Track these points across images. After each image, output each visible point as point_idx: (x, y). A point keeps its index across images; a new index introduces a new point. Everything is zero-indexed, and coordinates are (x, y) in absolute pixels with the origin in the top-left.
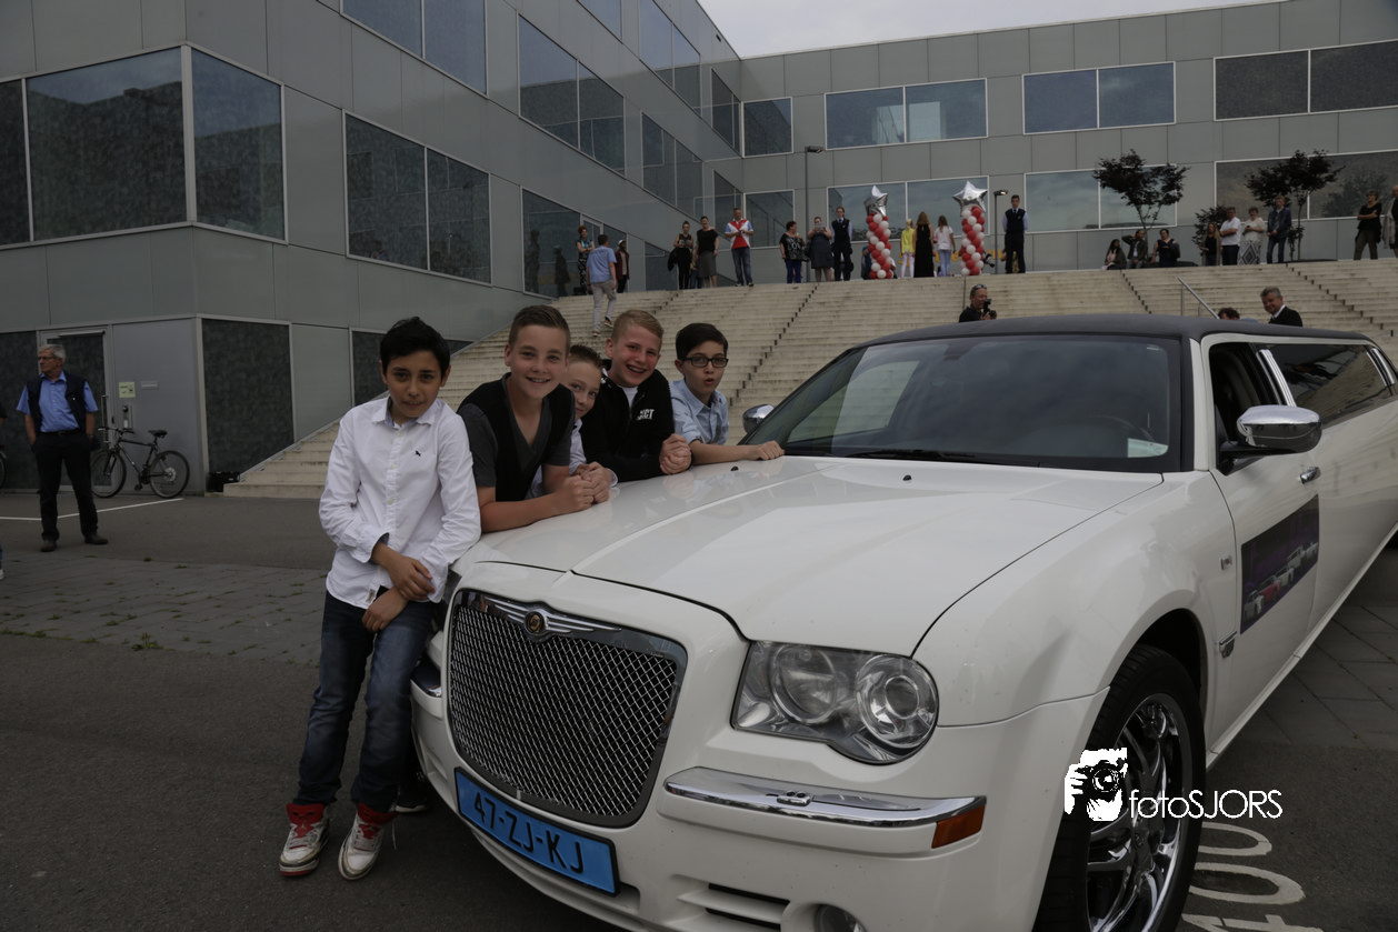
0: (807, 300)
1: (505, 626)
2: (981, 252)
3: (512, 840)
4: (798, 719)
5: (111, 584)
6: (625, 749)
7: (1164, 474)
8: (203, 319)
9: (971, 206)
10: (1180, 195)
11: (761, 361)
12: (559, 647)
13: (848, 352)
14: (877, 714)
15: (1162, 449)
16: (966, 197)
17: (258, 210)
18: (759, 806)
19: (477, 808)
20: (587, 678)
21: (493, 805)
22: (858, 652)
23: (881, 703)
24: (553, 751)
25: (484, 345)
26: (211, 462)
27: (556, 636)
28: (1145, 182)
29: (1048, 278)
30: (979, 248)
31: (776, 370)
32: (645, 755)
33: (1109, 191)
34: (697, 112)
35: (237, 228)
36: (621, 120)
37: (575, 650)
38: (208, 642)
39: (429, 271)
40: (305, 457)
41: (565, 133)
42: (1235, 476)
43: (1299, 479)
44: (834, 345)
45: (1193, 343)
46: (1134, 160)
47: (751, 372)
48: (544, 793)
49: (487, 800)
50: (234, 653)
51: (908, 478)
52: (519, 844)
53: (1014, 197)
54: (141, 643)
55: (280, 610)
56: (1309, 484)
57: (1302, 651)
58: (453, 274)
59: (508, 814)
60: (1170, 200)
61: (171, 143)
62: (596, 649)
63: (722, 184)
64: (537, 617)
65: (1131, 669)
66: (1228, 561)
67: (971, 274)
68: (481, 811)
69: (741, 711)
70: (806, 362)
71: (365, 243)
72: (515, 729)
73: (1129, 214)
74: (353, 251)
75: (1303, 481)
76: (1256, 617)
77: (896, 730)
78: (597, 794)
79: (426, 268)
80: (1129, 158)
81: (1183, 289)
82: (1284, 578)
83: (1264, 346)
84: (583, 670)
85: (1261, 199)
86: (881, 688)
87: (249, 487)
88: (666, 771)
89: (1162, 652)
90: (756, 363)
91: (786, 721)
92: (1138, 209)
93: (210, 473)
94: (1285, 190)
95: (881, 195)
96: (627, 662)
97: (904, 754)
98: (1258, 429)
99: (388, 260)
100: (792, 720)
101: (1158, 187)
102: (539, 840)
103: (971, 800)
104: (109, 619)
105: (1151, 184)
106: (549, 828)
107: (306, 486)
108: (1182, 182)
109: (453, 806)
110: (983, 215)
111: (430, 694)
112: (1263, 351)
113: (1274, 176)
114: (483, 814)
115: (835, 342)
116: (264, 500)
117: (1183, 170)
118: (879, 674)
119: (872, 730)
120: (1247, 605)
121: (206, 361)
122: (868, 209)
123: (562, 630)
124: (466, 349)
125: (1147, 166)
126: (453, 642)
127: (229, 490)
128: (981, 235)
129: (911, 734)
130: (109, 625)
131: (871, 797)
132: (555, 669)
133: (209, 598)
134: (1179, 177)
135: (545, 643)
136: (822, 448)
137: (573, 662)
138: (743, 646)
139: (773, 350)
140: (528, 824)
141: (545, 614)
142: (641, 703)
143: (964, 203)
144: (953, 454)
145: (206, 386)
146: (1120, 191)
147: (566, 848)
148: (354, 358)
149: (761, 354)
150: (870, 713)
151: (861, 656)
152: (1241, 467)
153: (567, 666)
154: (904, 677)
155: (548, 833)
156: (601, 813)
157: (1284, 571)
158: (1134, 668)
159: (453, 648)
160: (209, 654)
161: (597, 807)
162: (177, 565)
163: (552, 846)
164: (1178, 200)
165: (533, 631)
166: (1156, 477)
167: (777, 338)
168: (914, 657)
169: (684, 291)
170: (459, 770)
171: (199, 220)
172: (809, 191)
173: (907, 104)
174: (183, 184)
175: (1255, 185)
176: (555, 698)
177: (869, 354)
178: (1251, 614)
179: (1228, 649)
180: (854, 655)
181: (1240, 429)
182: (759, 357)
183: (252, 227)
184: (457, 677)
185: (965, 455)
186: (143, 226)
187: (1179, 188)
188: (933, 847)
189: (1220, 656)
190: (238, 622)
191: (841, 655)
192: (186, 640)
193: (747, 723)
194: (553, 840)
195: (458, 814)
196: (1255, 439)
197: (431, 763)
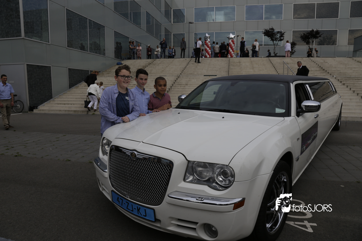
0: (189, 63)
1: (125, 155)
2: (234, 52)
3: (127, 208)
4: (200, 179)
5: (5, 138)
6: (157, 187)
7: (285, 118)
8: (27, 65)
9: (231, 39)
10: (284, 39)
11: (177, 79)
12: (140, 161)
13: (205, 82)
14: (219, 178)
15: (283, 111)
16: (230, 37)
17: (42, 34)
19: (117, 200)
20: (147, 169)
21: (122, 200)
23: (220, 176)
24: (138, 187)
25: (104, 72)
26: (30, 103)
27: (139, 158)
28: (275, 35)
29: (250, 59)
30: (233, 51)
31: (181, 81)
32: (163, 188)
33: (266, 37)
34: (160, 11)
35: (36, 39)
36: (140, 12)
37: (144, 162)
38: (35, 154)
39: (89, 52)
40: (56, 102)
41: (125, 16)
42: (300, 117)
43: (314, 117)
44: (196, 75)
45: (291, 84)
46: (272, 29)
47: (175, 81)
48: (136, 197)
49: (121, 199)
50: (43, 157)
51: (223, 118)
52: (129, 209)
53: (242, 38)
54: (16, 154)
55: (54, 145)
56: (316, 119)
57: (312, 158)
58: (95, 53)
59: (126, 202)
60: (281, 40)
61: (16, 15)
63: (166, 30)
64: (134, 154)
66: (299, 139)
67: (231, 57)
69: (186, 178)
72: (128, 181)
73: (271, 43)
74: (68, 46)
75: (315, 118)
76: (304, 151)
77: (224, 182)
78: (150, 197)
80: (271, 29)
81: (284, 63)
85: (303, 41)
86: (220, 172)
87: (41, 110)
88: (168, 192)
89: (284, 162)
90: (176, 79)
92: (273, 42)
93: (30, 106)
94: (309, 38)
95: (209, 36)
96: (158, 166)
97: (226, 188)
98: (305, 106)
99: (78, 49)
100: (198, 179)
101: (278, 37)
102: (135, 209)
103: (242, 199)
105: (277, 36)
106: (137, 206)
107: (57, 110)
108: (284, 35)
109: (110, 199)
110: (234, 42)
111: (106, 172)
112: (306, 85)
113: (307, 35)
114: (119, 202)
116: (45, 114)
117: (284, 32)
118: (220, 169)
119: (218, 182)
120: (302, 149)
121: (28, 76)
122: (205, 39)
123: (141, 157)
125: (276, 30)
126: (110, 159)
127: (35, 111)
128: (234, 47)
129: (227, 184)
130: (6, 149)
131: (217, 198)
132: (139, 167)
133: (34, 142)
134: (283, 34)
135: (136, 160)
137: (143, 165)
138: (187, 162)
139: (180, 76)
140: (132, 205)
141: (136, 153)
143: (229, 38)
145: (28, 83)
146: (269, 37)
147: (142, 210)
148: (69, 76)
149: (177, 77)
151: (215, 165)
152: (301, 115)
154: (226, 169)
155: (137, 207)
156: (151, 202)
157: (310, 140)
160: (36, 158)
162: (23, 132)
163: (138, 210)
165: (133, 157)
166: (282, 118)
167: (181, 73)
168: (229, 165)
170: (112, 191)
171: (25, 37)
172: (190, 34)
173: (215, 11)
174: (20, 26)
175: (302, 37)
179: (298, 160)
181: (302, 106)
182: (176, 78)
183: (40, 39)
186: (9, 38)
187: (283, 37)
188: (233, 210)
189: (296, 161)
190: (43, 149)
191: (210, 164)
192: (29, 154)
193: (187, 181)
194: (139, 209)
195: (112, 202)
196: (305, 109)
197: (103, 188)
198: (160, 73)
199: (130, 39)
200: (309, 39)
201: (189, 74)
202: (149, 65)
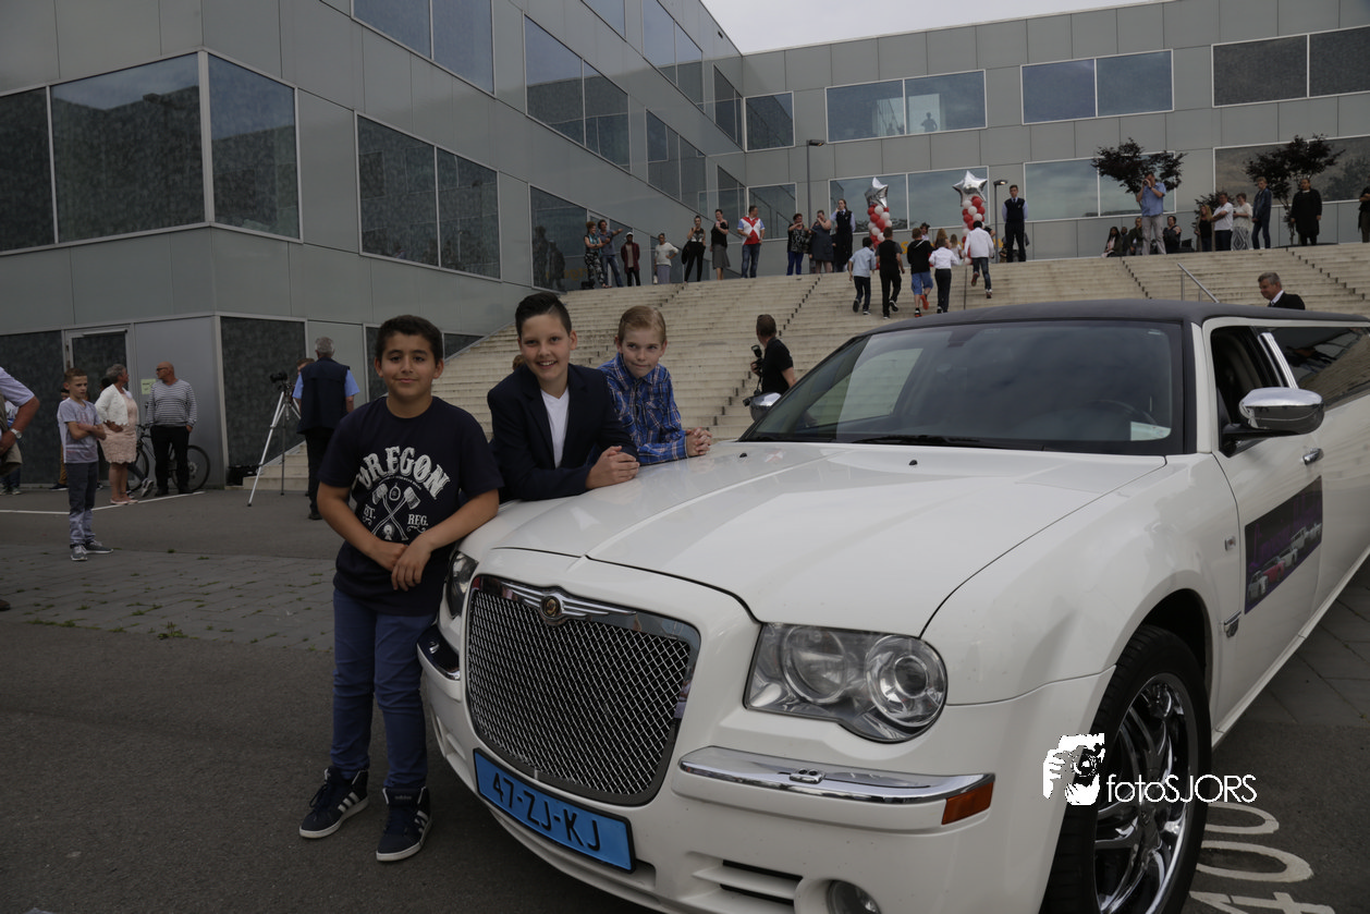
0: (810, 292)
1: (522, 610)
3: (530, 819)
4: (809, 699)
5: (136, 575)
6: (640, 729)
7: (1167, 457)
8: (223, 319)
9: (971, 196)
10: (1179, 181)
12: (575, 630)
13: (853, 340)
14: (887, 693)
15: (1162, 432)
16: (966, 186)
17: (273, 210)
18: (770, 784)
19: (495, 788)
20: (602, 660)
21: (511, 784)
22: (867, 633)
23: (890, 682)
24: (570, 732)
25: (494, 339)
26: (230, 456)
27: (572, 619)
29: (1049, 266)
32: (659, 734)
33: (1109, 178)
34: (700, 108)
35: (254, 228)
36: (626, 117)
37: (590, 633)
38: (231, 631)
39: (439, 267)
41: (571, 130)
42: (1238, 458)
43: (1302, 461)
44: (838, 335)
45: (1195, 327)
46: (1133, 148)
48: (562, 774)
49: (505, 780)
50: (256, 641)
51: (914, 463)
52: (537, 823)
53: (1012, 187)
54: (166, 632)
55: (300, 599)
56: (1312, 466)
57: (1306, 632)
58: (464, 270)
59: (526, 793)
61: (189, 147)
62: (611, 632)
63: (726, 179)
65: (1136, 649)
66: (1231, 542)
68: (499, 791)
69: (753, 692)
70: (810, 352)
71: (375, 242)
72: (532, 710)
73: (1128, 200)
74: (366, 248)
75: (1307, 462)
76: (1261, 597)
77: (905, 708)
78: (613, 773)
79: (437, 265)
80: (1127, 146)
81: (1183, 275)
82: (1288, 559)
83: (1266, 329)
84: (599, 652)
86: (890, 668)
87: (266, 480)
88: (681, 749)
89: (1166, 632)
91: (797, 701)
93: (230, 467)
94: (1285, 174)
95: (882, 187)
96: (641, 645)
97: (914, 732)
98: (1259, 410)
99: (400, 257)
100: (803, 700)
102: (557, 819)
103: (981, 777)
104: (135, 609)
106: (566, 807)
108: (1178, 169)
109: (472, 787)
110: (983, 205)
111: (451, 677)
112: (1264, 335)
113: (1273, 161)
114: (501, 793)
115: (840, 332)
117: (1181, 156)
118: (889, 654)
119: (884, 711)
120: (1250, 586)
121: (225, 357)
122: (869, 202)
123: (578, 613)
124: (477, 344)
125: (1145, 154)
126: (471, 626)
127: (248, 483)
129: (920, 713)
130: (135, 614)
131: (881, 775)
132: (571, 652)
133: (232, 588)
134: (1176, 163)
135: (561, 626)
136: (828, 435)
137: (588, 644)
138: (755, 628)
140: (546, 803)
141: (561, 598)
142: (655, 684)
143: (962, 192)
144: (958, 439)
145: (225, 383)
146: (1119, 179)
147: (583, 826)
150: (880, 692)
151: (870, 637)
152: (1244, 449)
153: (583, 648)
154: (913, 657)
155: (565, 811)
156: (617, 791)
157: (1289, 551)
158: (1139, 648)
159: (471, 633)
160: (232, 642)
161: (614, 786)
162: (199, 556)
163: (570, 824)
164: (1176, 186)
165: (549, 615)
166: (1158, 460)
168: (923, 637)
169: (690, 284)
170: (477, 751)
171: (217, 221)
172: (811, 184)
173: (907, 97)
174: (201, 186)
175: (1254, 171)
176: (571, 680)
177: (873, 341)
178: (1255, 594)
179: (1233, 629)
180: (864, 636)
181: (1242, 411)
183: (268, 227)
184: (475, 660)
185: (969, 440)
186: (163, 227)
187: (1177, 174)
188: (943, 823)
189: (1224, 635)
190: (259, 611)
191: (850, 636)
192: (210, 628)
193: (758, 703)
194: (570, 818)
195: (477, 794)
196: (1258, 422)
197: (450, 744)
198: (701, 332)
199: (589, 214)
200: (1284, 177)
201: (809, 333)
202: (661, 305)
